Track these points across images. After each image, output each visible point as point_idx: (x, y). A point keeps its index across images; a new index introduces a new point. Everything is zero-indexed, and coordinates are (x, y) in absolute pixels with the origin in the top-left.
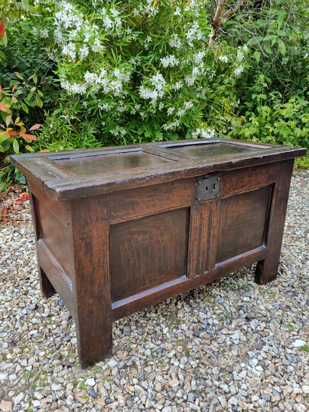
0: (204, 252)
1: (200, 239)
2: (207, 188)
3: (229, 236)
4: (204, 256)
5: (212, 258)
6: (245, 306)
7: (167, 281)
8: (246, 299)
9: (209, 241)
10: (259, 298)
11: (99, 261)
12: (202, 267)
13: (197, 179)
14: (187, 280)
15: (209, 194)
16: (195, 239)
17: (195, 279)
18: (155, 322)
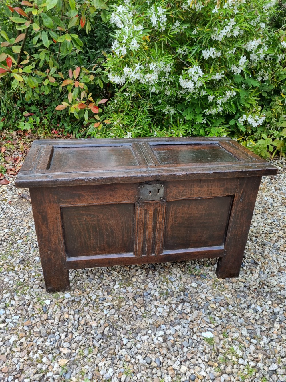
0: (149, 239)
1: (145, 229)
2: (150, 191)
3: (179, 231)
4: (150, 242)
5: (159, 245)
6: (190, 290)
7: (116, 253)
8: (194, 285)
9: (154, 232)
10: (207, 288)
11: (53, 228)
12: (148, 251)
13: (140, 184)
14: (134, 256)
15: (152, 196)
16: (140, 228)
17: (142, 257)
18: (113, 278)
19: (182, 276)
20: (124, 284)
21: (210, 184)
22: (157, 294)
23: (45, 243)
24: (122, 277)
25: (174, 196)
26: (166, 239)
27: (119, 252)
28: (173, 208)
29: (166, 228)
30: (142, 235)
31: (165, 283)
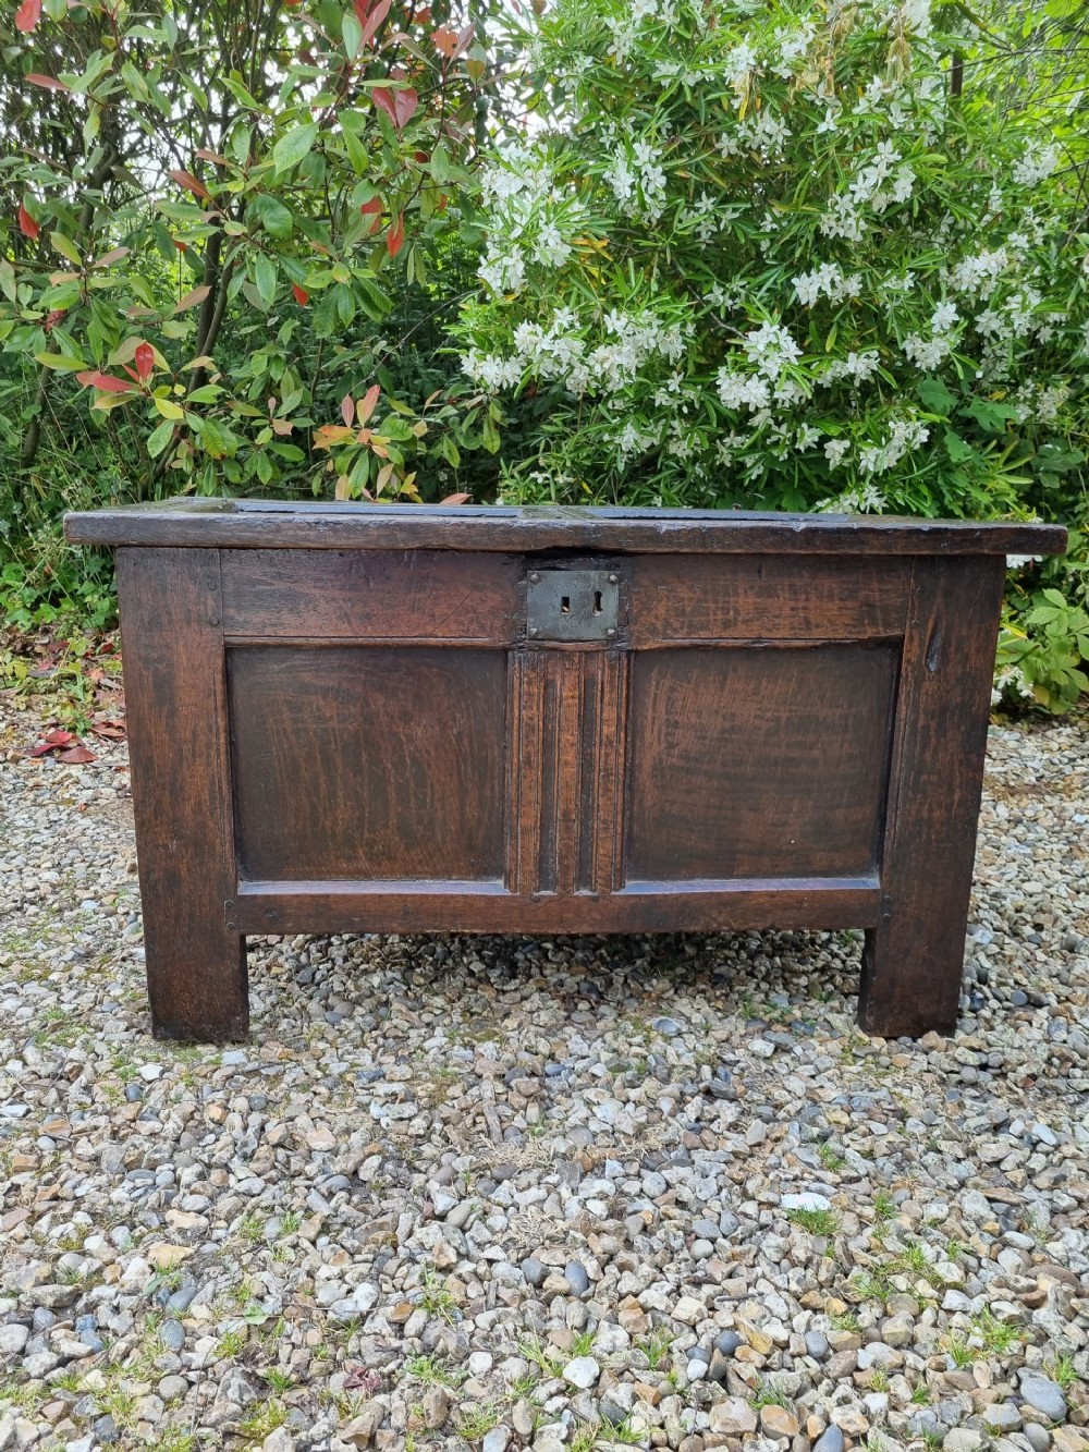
0: (566, 814)
1: (548, 768)
2: (566, 601)
3: (689, 792)
4: (568, 829)
5: (606, 849)
6: (742, 1065)
7: (435, 875)
9: (586, 784)
10: (817, 1063)
12: (565, 869)
13: (527, 566)
14: (508, 893)
15: (575, 622)
16: (528, 762)
17: (538, 900)
18: (427, 1018)
19: (713, 1022)
21: (798, 582)
22: (599, 1070)
23: (159, 802)
24: (463, 1015)
25: (659, 625)
26: (635, 827)
27: (446, 874)
28: (658, 683)
29: (631, 770)
30: (534, 795)
31: (638, 1039)
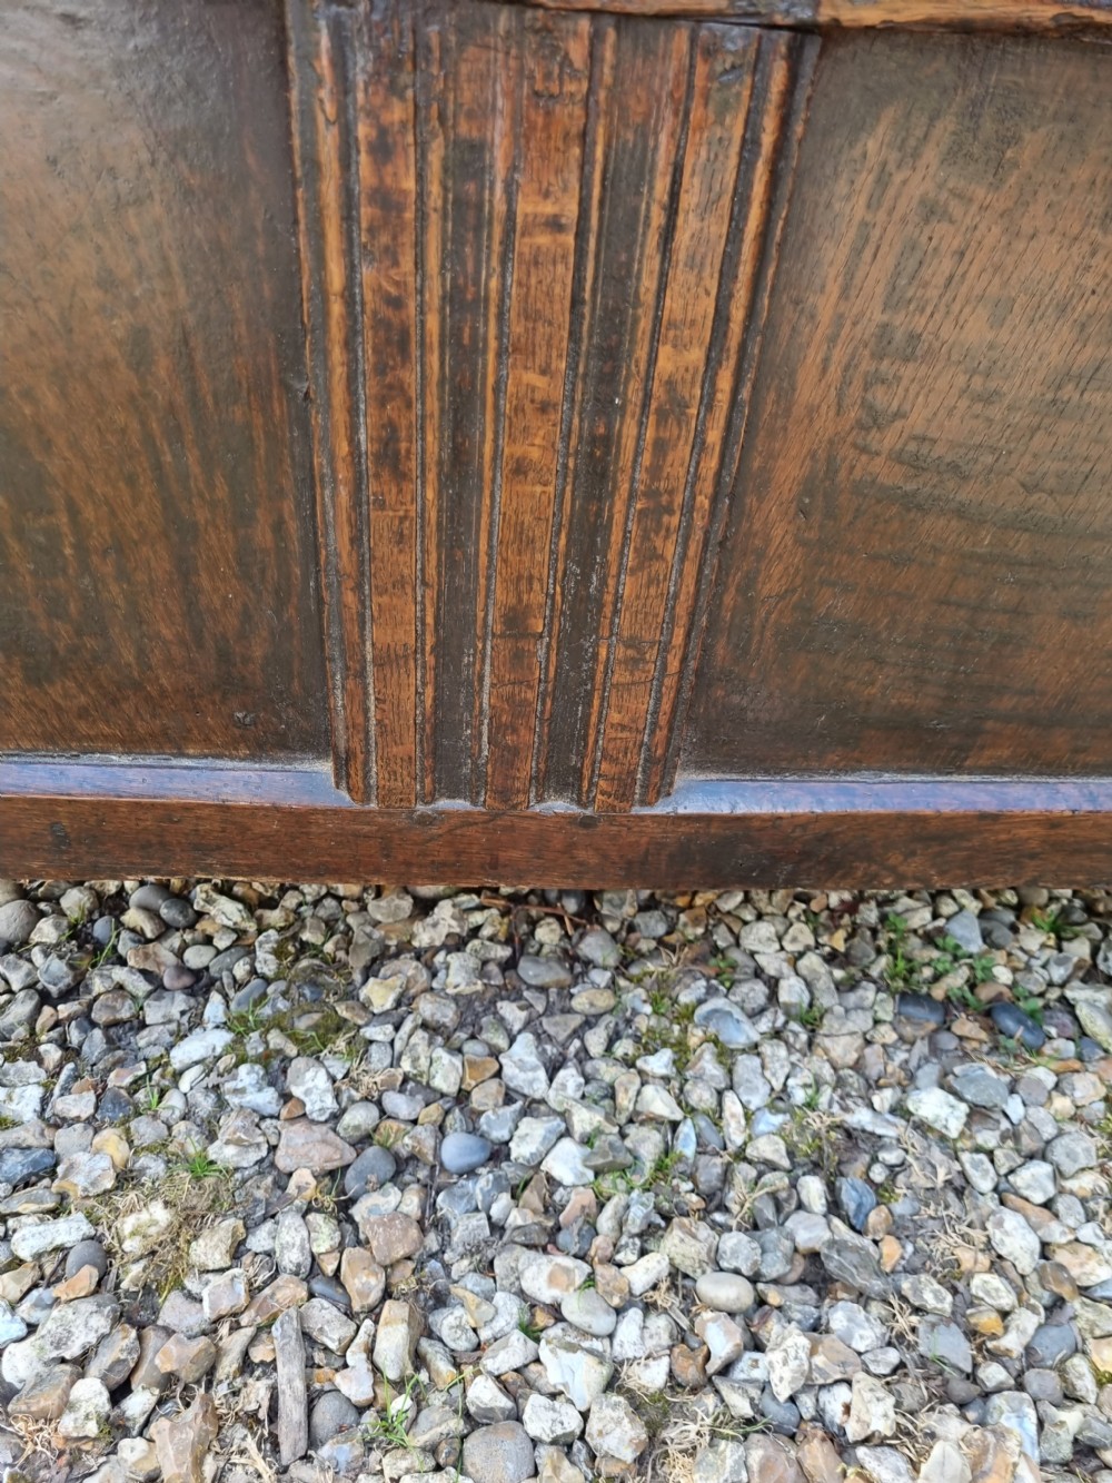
0: (515, 621)
3: (900, 560)
4: (518, 657)
6: (892, 1157)
7: (133, 743)
8: (931, 1104)
9: (583, 534)
10: (1058, 1153)
12: (508, 757)
14: (343, 799)
16: (390, 457)
17: (425, 820)
18: (196, 957)
19: (827, 999)
20: (278, 1023)
22: (566, 1163)
24: (279, 953)
26: (721, 649)
27: (168, 742)
29: (733, 491)
30: (420, 559)
31: (659, 1063)
